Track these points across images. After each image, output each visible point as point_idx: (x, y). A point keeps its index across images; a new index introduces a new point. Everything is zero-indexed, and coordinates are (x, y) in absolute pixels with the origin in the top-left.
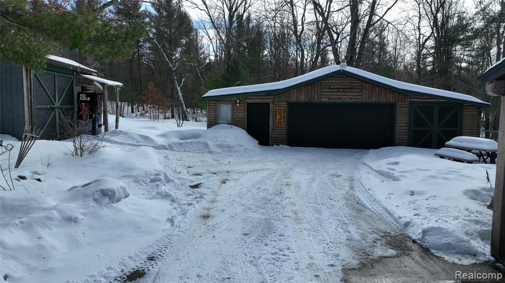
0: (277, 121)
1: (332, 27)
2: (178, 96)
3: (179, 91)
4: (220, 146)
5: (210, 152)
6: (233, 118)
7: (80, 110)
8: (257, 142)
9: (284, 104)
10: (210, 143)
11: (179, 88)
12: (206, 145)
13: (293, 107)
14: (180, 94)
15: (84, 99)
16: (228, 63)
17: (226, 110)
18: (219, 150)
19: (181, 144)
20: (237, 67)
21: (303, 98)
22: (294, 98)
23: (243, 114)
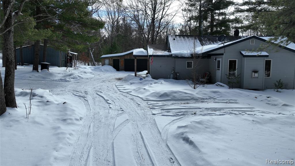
0: (122, 64)
1: (146, 33)
2: (91, 57)
3: (92, 54)
4: (105, 70)
5: (102, 71)
6: (109, 63)
7: (67, 61)
8: (116, 70)
9: (123, 59)
10: (102, 69)
11: (91, 53)
12: (101, 70)
13: (126, 60)
14: (92, 56)
15: (69, 58)
16: (111, 44)
17: (107, 61)
18: (105, 71)
19: (95, 70)
20: (115, 45)
21: (128, 58)
22: (126, 58)
23: (112, 62)
